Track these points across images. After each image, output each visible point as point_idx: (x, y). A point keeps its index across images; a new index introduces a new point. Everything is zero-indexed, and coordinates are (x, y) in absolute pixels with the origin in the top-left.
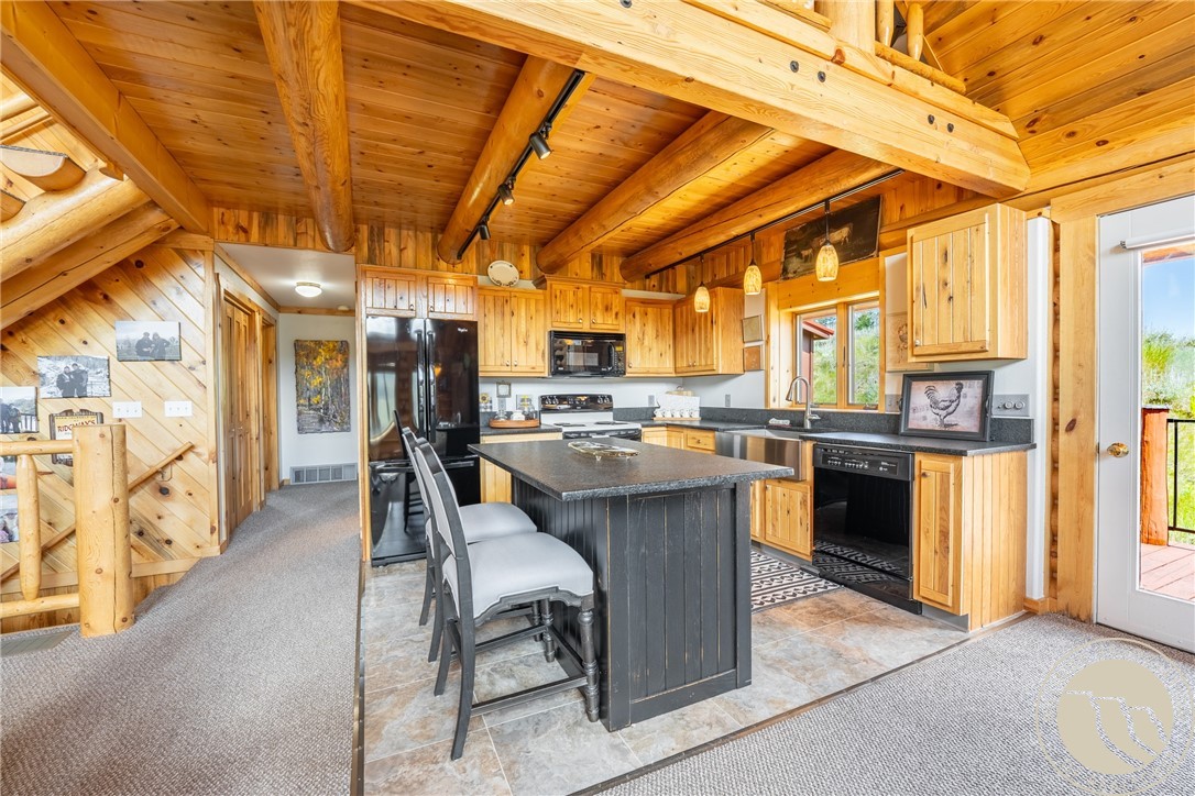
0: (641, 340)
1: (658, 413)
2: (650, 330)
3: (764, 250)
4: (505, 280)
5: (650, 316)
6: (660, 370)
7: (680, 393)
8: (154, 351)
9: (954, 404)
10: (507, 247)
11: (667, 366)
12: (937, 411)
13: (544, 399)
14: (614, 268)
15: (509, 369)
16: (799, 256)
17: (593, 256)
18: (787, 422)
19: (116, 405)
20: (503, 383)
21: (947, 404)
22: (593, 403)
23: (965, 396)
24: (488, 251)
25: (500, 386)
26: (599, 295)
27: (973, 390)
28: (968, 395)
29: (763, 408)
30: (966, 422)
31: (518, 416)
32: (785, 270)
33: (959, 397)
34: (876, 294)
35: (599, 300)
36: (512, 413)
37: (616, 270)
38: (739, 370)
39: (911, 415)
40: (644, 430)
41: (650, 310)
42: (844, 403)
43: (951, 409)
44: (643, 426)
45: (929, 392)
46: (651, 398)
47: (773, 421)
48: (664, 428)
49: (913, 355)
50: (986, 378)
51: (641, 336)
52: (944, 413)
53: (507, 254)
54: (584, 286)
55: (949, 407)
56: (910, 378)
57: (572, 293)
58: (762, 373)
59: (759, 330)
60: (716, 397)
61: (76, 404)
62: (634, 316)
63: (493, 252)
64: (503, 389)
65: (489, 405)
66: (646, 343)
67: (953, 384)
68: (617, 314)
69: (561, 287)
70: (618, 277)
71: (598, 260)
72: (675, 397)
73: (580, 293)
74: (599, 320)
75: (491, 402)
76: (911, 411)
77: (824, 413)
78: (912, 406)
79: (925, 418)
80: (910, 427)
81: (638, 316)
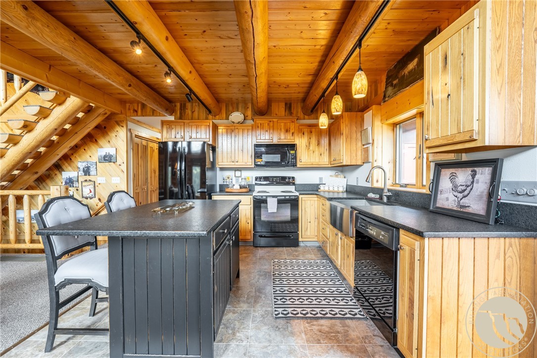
0: (308, 147)
1: (322, 187)
2: (314, 141)
3: (379, 85)
4: (236, 121)
5: (313, 133)
6: (320, 163)
7: (337, 176)
8: (108, 159)
9: (469, 189)
10: (240, 106)
11: (325, 161)
12: (456, 194)
13: (256, 179)
14: (298, 110)
15: (234, 163)
16: (392, 85)
17: (286, 104)
18: (377, 196)
19: (98, 178)
20: (238, 170)
21: (463, 188)
22: (283, 181)
23: (478, 182)
24: (231, 108)
25: (237, 172)
26: (282, 124)
27: (484, 175)
28: (480, 181)
30: (476, 206)
31: (237, 187)
32: (385, 96)
33: (473, 182)
35: (282, 127)
36: (240, 185)
37: (300, 110)
39: (439, 196)
40: (301, 197)
42: (419, 184)
43: (466, 193)
44: (300, 194)
45: (453, 177)
46: (321, 179)
49: (426, 147)
50: (495, 165)
51: (308, 144)
52: (460, 195)
53: (240, 109)
54: (274, 120)
55: (465, 190)
56: (440, 166)
57: (267, 124)
58: (370, 164)
59: (367, 138)
60: (358, 179)
61: (88, 178)
62: (303, 134)
63: (233, 108)
64: (238, 173)
65: (231, 181)
66: (311, 148)
67: (469, 171)
68: (293, 133)
69: (261, 122)
70: (301, 114)
71: (289, 106)
72: (334, 178)
73: (271, 124)
74: (282, 137)
75: (232, 179)
76: (439, 193)
78: (440, 188)
79: (447, 199)
80: (438, 205)
81: (306, 134)
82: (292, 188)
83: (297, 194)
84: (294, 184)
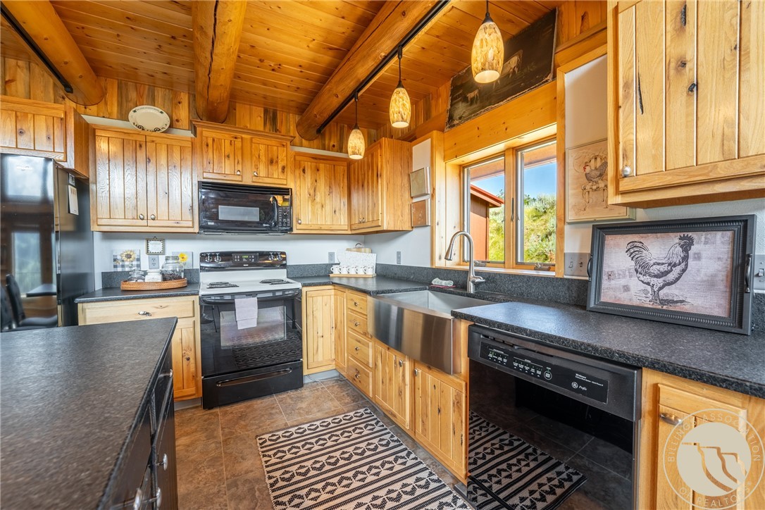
0: (312, 197)
1: (336, 270)
2: (322, 186)
3: (433, 103)
4: (149, 125)
5: (322, 172)
6: (334, 227)
7: (358, 250)
9: (677, 270)
10: (159, 93)
11: (342, 223)
12: (647, 279)
13: (203, 257)
14: (290, 123)
15: (144, 223)
16: (465, 99)
17: (266, 111)
18: (450, 283)
20: (155, 239)
21: (664, 268)
22: (260, 260)
23: (698, 257)
24: (133, 95)
25: (151, 244)
26: (262, 147)
27: (711, 245)
28: (704, 255)
29: (429, 266)
31: (154, 277)
32: (451, 118)
33: (686, 258)
34: (552, 129)
35: (262, 153)
36: (163, 274)
37: (293, 128)
38: (407, 227)
39: (605, 283)
40: (305, 289)
41: (322, 166)
42: (512, 262)
43: (671, 277)
44: (304, 285)
45: (633, 251)
46: (331, 255)
47: (437, 282)
48: (331, 287)
49: (618, 192)
50: (740, 227)
51: (312, 192)
52: (659, 282)
53: (159, 99)
54: (243, 136)
55: (666, 273)
56: (602, 231)
57: (227, 143)
58: (428, 229)
59: (423, 184)
60: (389, 254)
62: (304, 171)
63: (140, 96)
64: (155, 246)
65: (135, 263)
66: (318, 199)
67: (674, 239)
68: (283, 168)
69: (214, 135)
70: (293, 131)
71: (271, 117)
72: (355, 254)
73: (238, 143)
74: (263, 172)
75: (138, 260)
76: (605, 277)
77: (489, 274)
78: (606, 269)
79: (626, 289)
80: (603, 299)
81: (308, 172)
82: (281, 274)
83: (298, 285)
84: (284, 266)
